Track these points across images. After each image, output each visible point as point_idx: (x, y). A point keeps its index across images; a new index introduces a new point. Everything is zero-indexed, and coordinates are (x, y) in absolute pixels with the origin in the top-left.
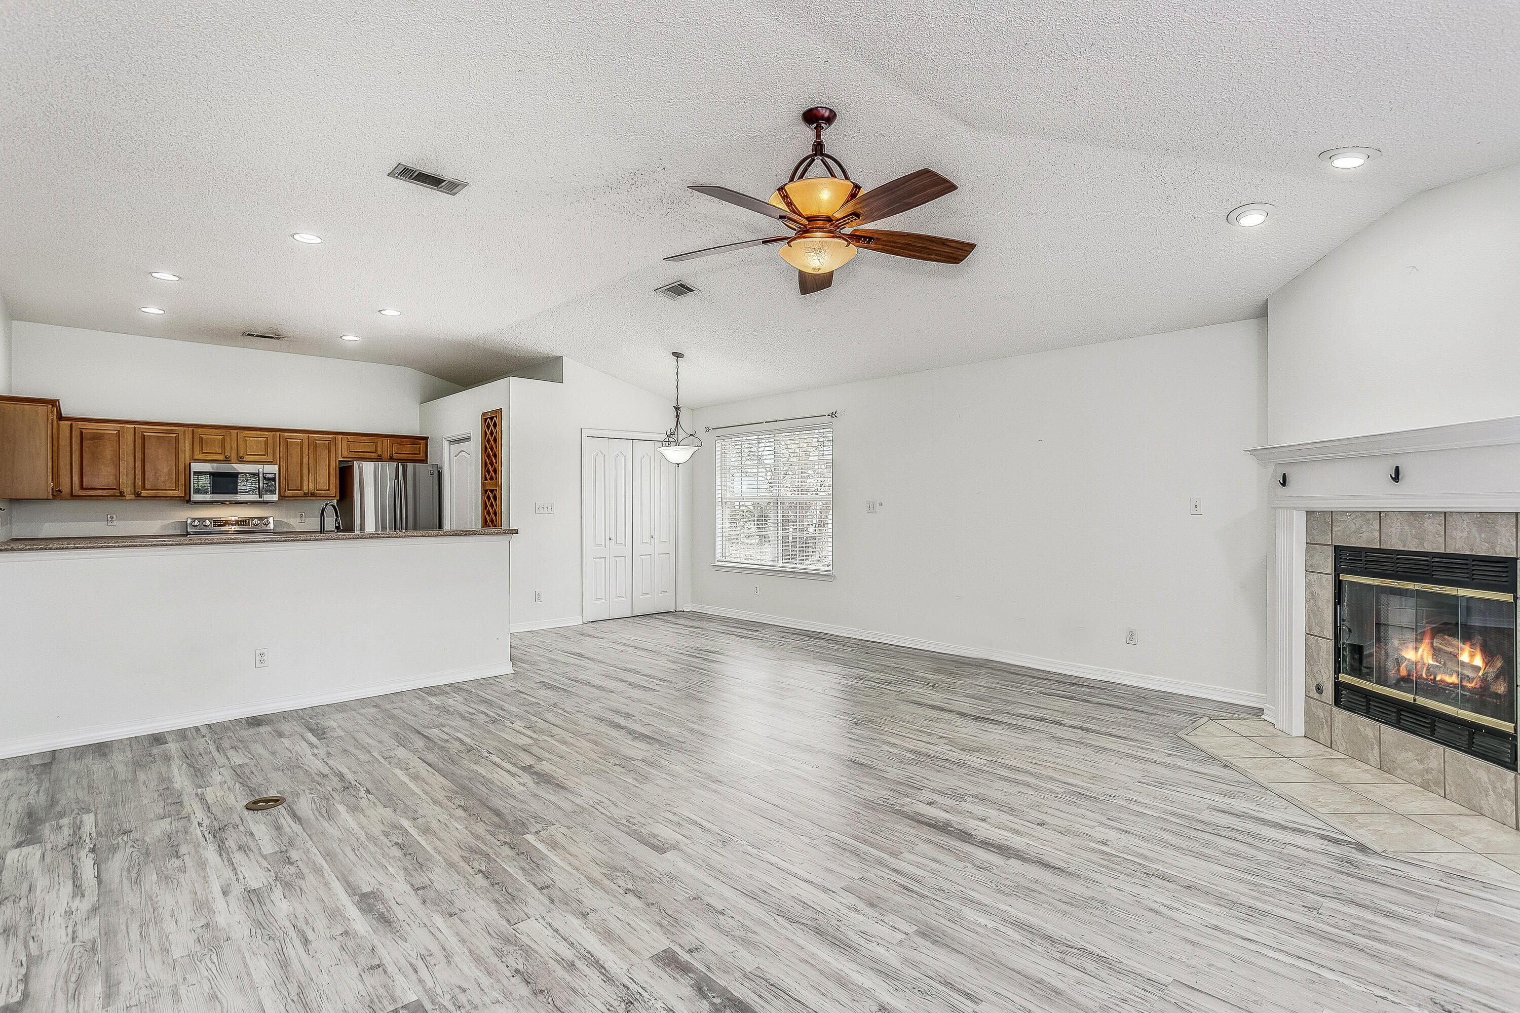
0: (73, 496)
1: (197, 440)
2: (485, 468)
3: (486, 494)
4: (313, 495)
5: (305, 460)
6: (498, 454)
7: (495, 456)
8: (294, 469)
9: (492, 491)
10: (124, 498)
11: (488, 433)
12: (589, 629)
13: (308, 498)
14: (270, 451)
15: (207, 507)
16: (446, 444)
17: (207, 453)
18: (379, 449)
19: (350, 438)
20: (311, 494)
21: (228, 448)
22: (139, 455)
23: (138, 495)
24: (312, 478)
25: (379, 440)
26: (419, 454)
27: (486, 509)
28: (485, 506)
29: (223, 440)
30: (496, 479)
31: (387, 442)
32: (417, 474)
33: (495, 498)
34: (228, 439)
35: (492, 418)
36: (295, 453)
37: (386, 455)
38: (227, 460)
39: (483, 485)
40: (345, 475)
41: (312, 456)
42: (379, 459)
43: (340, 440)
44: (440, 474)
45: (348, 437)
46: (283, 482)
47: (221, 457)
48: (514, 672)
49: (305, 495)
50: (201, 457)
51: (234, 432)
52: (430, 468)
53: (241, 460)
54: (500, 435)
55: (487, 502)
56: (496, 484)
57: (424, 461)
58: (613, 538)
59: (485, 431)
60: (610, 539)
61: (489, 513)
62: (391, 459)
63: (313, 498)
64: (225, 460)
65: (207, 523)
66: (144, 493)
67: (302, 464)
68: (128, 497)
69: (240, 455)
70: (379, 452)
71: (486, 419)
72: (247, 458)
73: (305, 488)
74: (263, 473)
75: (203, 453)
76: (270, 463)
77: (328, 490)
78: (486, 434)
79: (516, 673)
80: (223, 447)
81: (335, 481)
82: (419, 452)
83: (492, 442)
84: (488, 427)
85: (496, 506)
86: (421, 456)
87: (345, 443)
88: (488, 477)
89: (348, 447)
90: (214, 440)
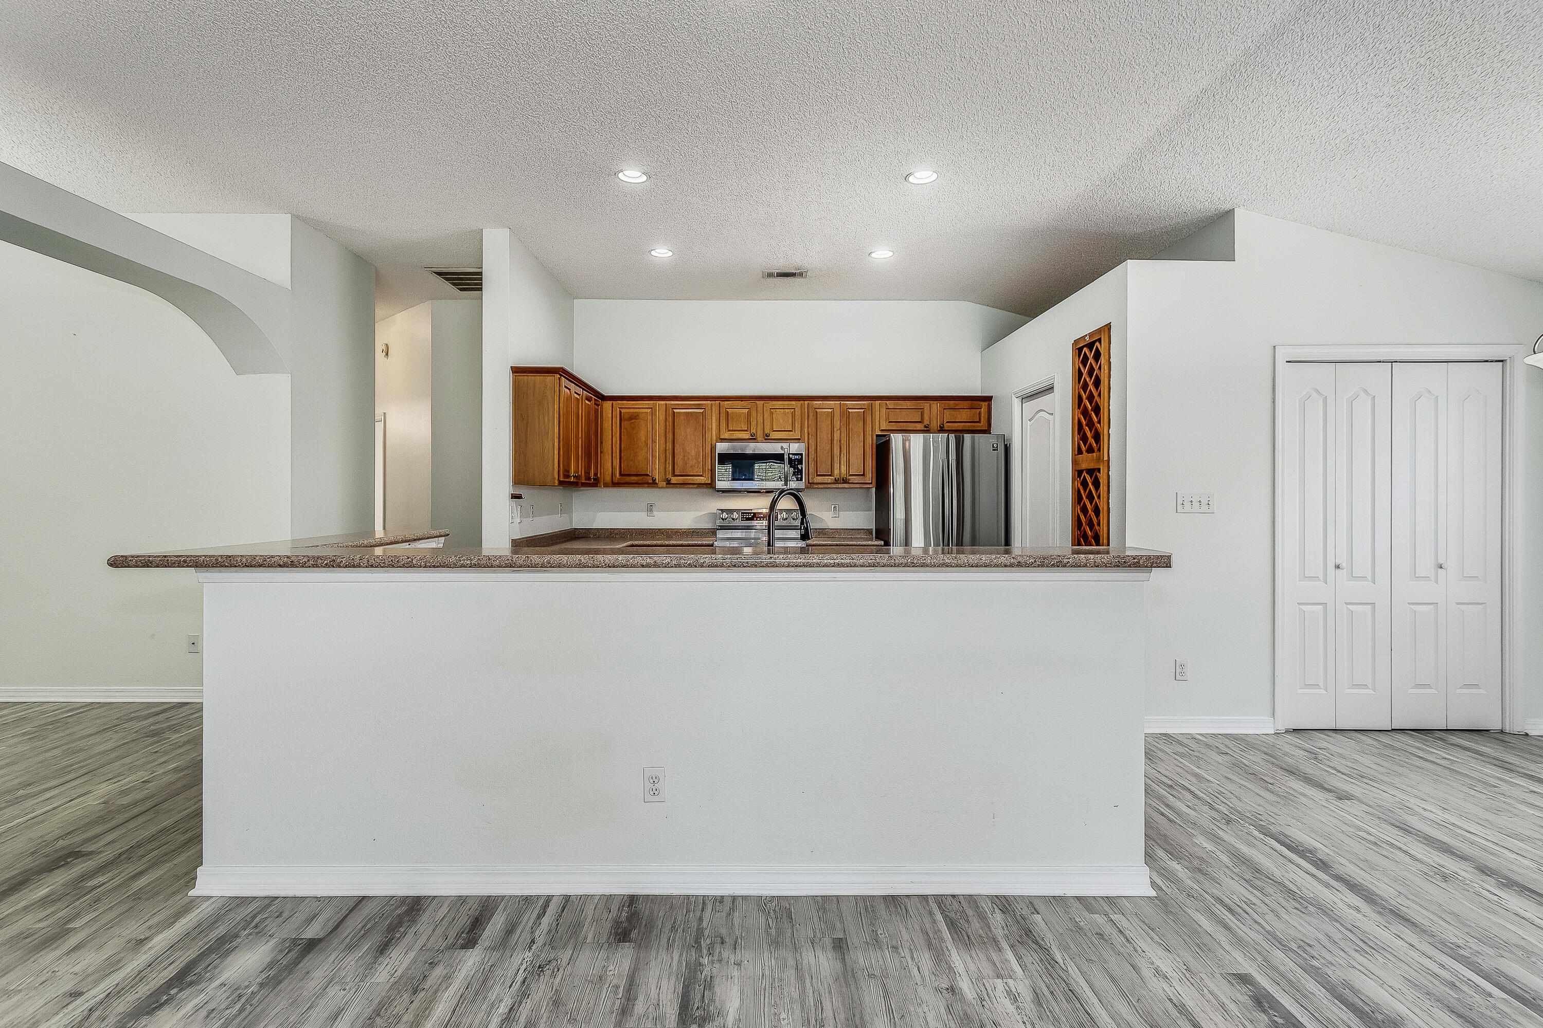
0: (615, 484)
1: (723, 415)
2: (1079, 433)
3: (1079, 476)
4: (845, 481)
5: (836, 436)
6: (1103, 404)
7: (1097, 410)
8: (824, 446)
9: (1091, 472)
10: (656, 485)
11: (1085, 372)
12: (1293, 751)
13: (840, 486)
14: (798, 425)
15: (733, 496)
16: (1016, 403)
17: (733, 430)
18: (926, 417)
19: (890, 404)
20: (843, 480)
21: (754, 423)
22: (670, 435)
23: (669, 483)
24: (844, 459)
25: (926, 405)
26: (979, 422)
27: (1079, 503)
28: (1078, 498)
29: (749, 414)
30: (1099, 450)
31: (936, 406)
32: (977, 449)
33: (1097, 484)
34: (754, 413)
35: (1090, 346)
36: (825, 425)
37: (935, 425)
38: (753, 439)
39: (1075, 462)
40: (882, 451)
41: (844, 429)
42: (927, 430)
43: (877, 407)
44: (1007, 450)
45: (888, 402)
46: (812, 465)
47: (746, 435)
48: (1153, 893)
49: (836, 481)
50: (726, 435)
51: (760, 403)
52: (994, 441)
53: (767, 438)
54: (1107, 371)
55: (1082, 492)
56: (1099, 459)
57: (987, 431)
58: (1344, 565)
59: (1079, 369)
60: (1337, 567)
61: (1084, 510)
62: (942, 430)
63: (846, 485)
64: (751, 439)
65: (735, 515)
66: (674, 480)
67: (832, 440)
68: (660, 485)
69: (767, 431)
70: (926, 422)
71: (1080, 350)
72: (774, 435)
73: (836, 472)
74: (789, 454)
75: (729, 431)
76: (798, 440)
77: (863, 475)
78: (1080, 374)
79: (1161, 902)
80: (749, 423)
81: (870, 464)
82: (980, 419)
83: (1091, 387)
84: (1085, 361)
85: (1099, 497)
86: (983, 425)
87: (884, 410)
88: (1084, 448)
89: (888, 415)
90: (740, 414)
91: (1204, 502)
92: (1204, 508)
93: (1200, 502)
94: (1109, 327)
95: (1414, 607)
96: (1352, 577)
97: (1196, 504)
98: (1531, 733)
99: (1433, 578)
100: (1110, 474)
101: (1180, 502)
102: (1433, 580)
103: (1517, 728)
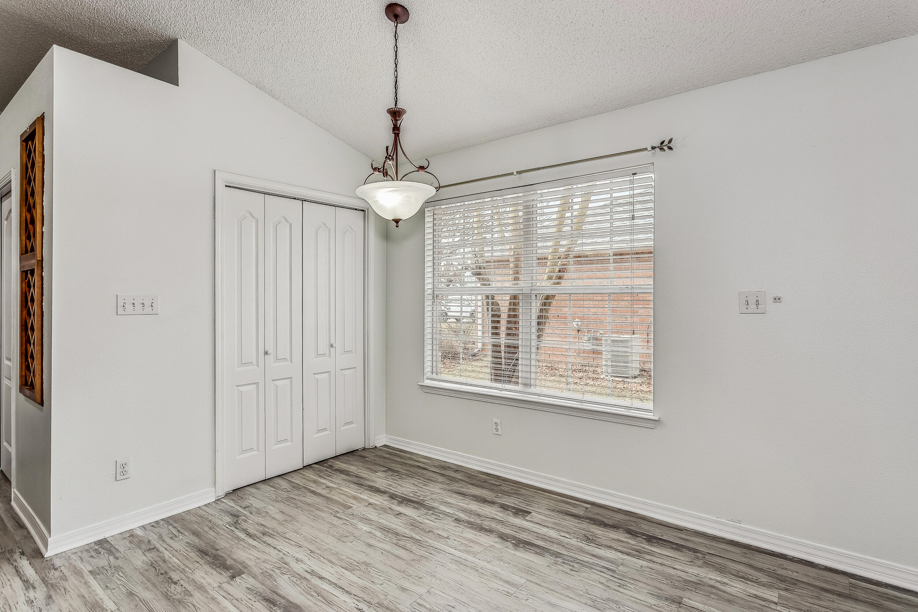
91: (147, 303)
92: (148, 310)
93: (143, 304)
94: (43, 117)
95: (318, 376)
96: (277, 360)
97: (139, 307)
98: (378, 445)
99: (327, 354)
100: (43, 275)
101: (120, 304)
102: (328, 355)
103: (371, 445)
